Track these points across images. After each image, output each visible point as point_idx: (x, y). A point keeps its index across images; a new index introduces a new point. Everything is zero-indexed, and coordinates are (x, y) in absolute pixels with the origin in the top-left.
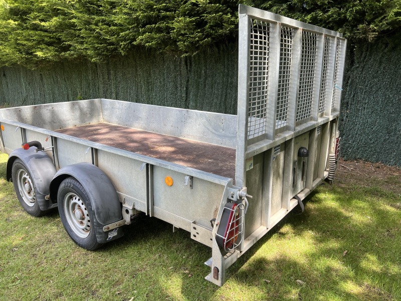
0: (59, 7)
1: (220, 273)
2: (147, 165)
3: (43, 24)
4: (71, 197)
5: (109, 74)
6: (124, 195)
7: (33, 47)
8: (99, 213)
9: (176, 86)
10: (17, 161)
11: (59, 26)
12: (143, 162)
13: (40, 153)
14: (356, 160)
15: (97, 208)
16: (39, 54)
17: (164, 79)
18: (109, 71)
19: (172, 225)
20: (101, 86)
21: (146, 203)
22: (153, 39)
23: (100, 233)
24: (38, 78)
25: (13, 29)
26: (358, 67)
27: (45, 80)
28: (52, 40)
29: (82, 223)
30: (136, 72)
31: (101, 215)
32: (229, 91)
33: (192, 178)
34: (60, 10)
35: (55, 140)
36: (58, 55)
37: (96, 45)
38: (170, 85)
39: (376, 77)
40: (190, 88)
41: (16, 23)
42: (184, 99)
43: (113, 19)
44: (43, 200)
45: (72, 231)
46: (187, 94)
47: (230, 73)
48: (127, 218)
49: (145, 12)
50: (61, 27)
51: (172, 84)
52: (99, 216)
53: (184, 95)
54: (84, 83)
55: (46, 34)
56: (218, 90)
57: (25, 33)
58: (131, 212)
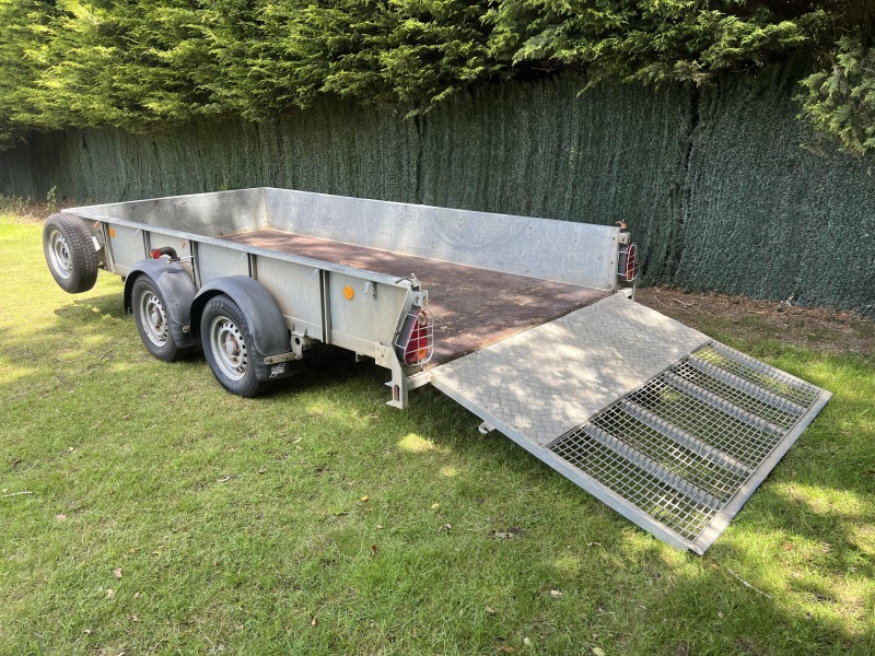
0: (191, 26)
1: (401, 392)
2: (321, 271)
3: (162, 54)
4: (220, 324)
5: (280, 142)
6: (292, 319)
7: (143, 95)
8: (258, 340)
9: (400, 163)
10: (140, 278)
11: (191, 57)
12: (315, 268)
13: (175, 265)
14: (704, 291)
15: (257, 333)
16: (153, 105)
17: (378, 152)
18: (279, 135)
19: (354, 353)
20: (267, 165)
21: (321, 326)
22: (353, 81)
23: (260, 367)
24: (149, 149)
25: (106, 62)
26: (705, 128)
27: (162, 156)
28: (178, 82)
29: (235, 360)
30: (330, 138)
31: (262, 341)
32: (491, 172)
33: (375, 284)
34: (192, 29)
35: (195, 245)
36: (187, 108)
37: (255, 92)
38: (389, 163)
39: (734, 145)
40: (425, 166)
41: (110, 50)
42: (414, 186)
43: (283, 44)
44: (179, 332)
45: (221, 373)
46: (418, 178)
47: (494, 139)
48: (298, 350)
49: (337, 33)
50: (194, 59)
51: (393, 159)
52: (259, 344)
53: (414, 180)
54: (235, 158)
55: (167, 71)
56: (472, 170)
57: (128, 68)
58: (302, 342)
